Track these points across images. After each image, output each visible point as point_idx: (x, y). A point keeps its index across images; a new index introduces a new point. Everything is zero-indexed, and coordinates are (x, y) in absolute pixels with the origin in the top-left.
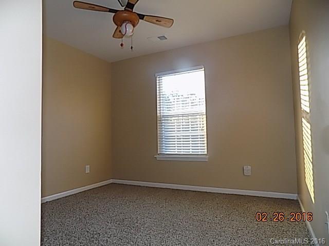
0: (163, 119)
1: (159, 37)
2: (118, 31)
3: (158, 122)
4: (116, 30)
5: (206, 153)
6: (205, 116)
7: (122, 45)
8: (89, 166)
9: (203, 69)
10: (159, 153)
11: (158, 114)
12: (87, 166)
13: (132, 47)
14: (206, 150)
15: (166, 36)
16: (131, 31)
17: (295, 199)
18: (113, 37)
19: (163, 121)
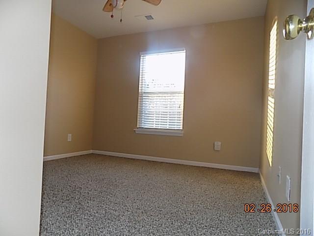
0: (144, 95)
1: (146, 17)
2: (108, 4)
3: (139, 98)
4: (107, 3)
5: (181, 129)
6: (183, 95)
7: (112, 16)
8: (71, 135)
9: (185, 51)
10: (138, 126)
11: (140, 91)
12: (69, 135)
13: (121, 20)
14: (182, 126)
15: (152, 16)
16: (121, 4)
17: (257, 172)
18: (103, 10)
19: (144, 98)
